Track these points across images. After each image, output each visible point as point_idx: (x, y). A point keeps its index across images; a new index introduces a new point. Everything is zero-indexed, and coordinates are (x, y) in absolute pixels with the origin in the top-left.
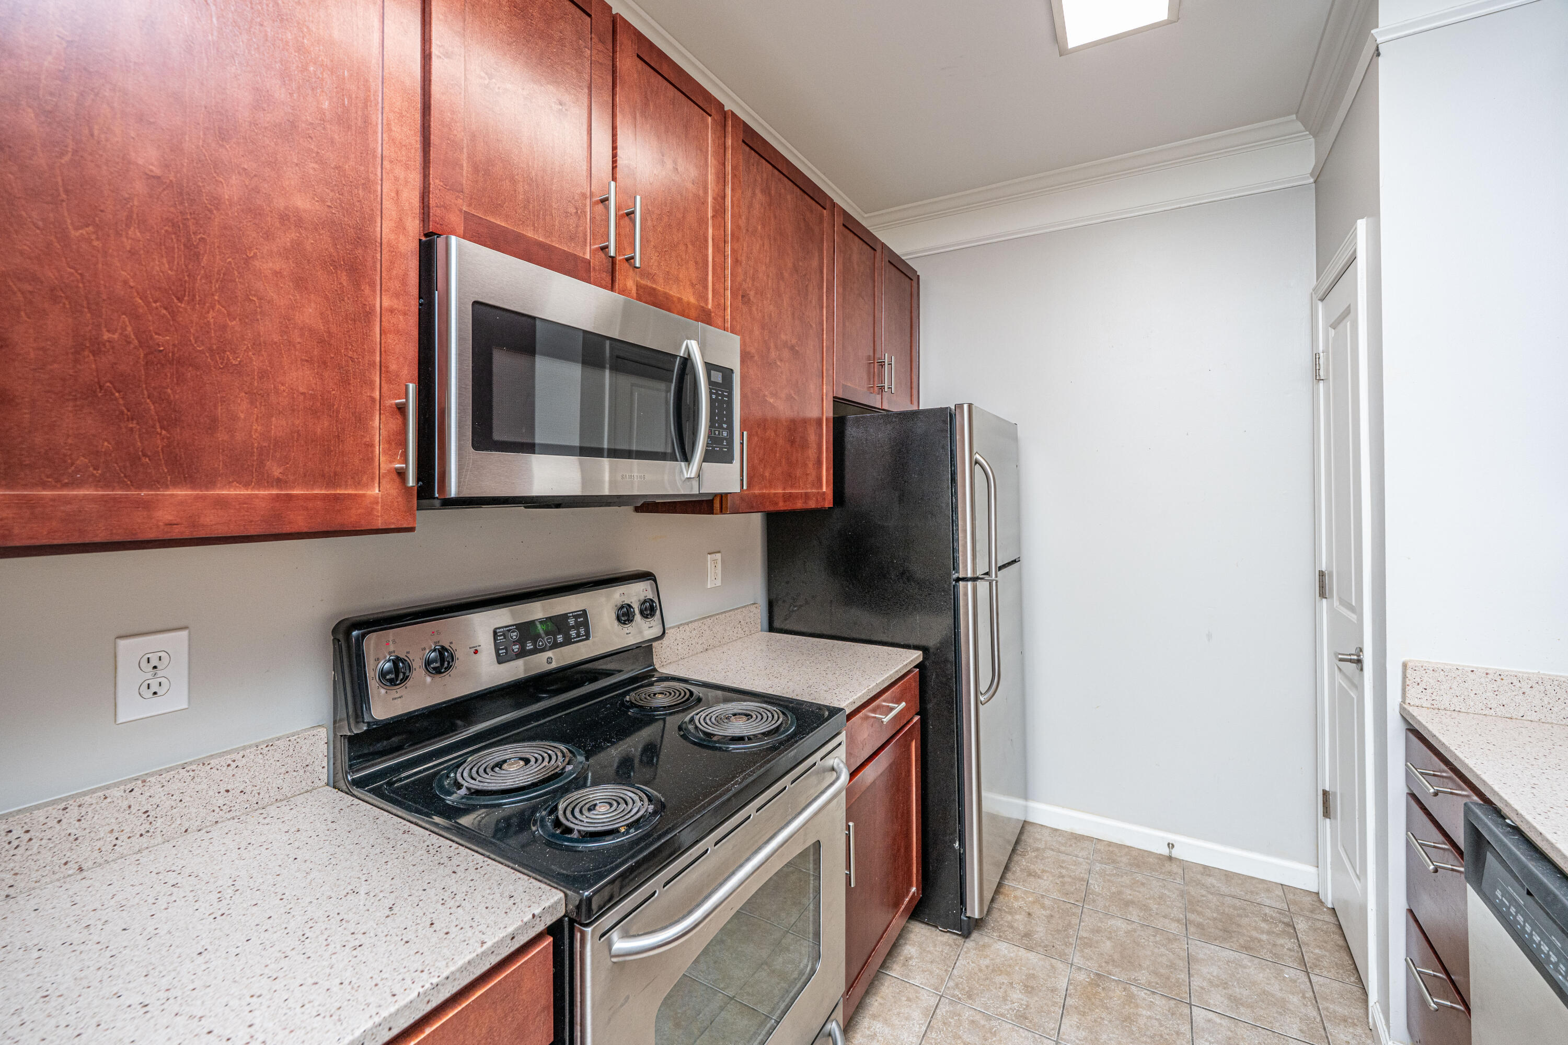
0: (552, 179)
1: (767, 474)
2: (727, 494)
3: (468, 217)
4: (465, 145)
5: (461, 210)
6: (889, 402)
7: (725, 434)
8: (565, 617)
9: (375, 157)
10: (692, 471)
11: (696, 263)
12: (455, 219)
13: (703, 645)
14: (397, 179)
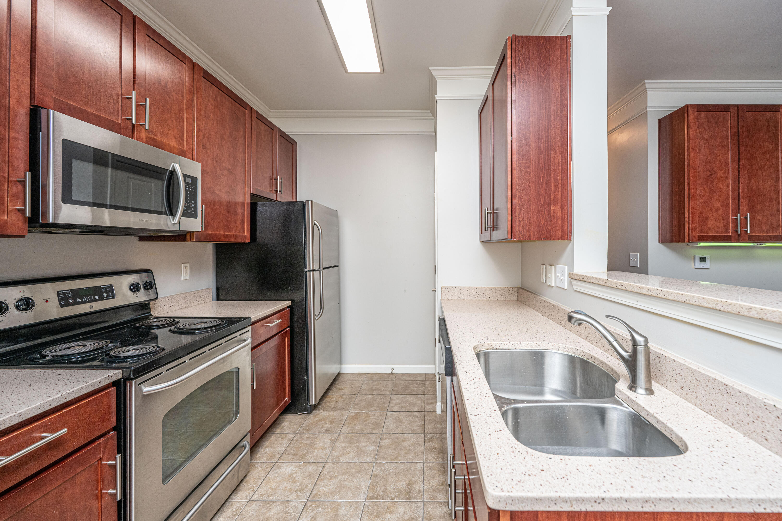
0: (101, 86)
1: (215, 225)
2: (194, 232)
3: (55, 100)
4: (54, 67)
5: (52, 97)
6: (281, 198)
7: (193, 205)
8: (100, 287)
9: (5, 69)
10: (176, 220)
11: (178, 129)
12: (49, 101)
13: (179, 306)
14: (18, 80)
